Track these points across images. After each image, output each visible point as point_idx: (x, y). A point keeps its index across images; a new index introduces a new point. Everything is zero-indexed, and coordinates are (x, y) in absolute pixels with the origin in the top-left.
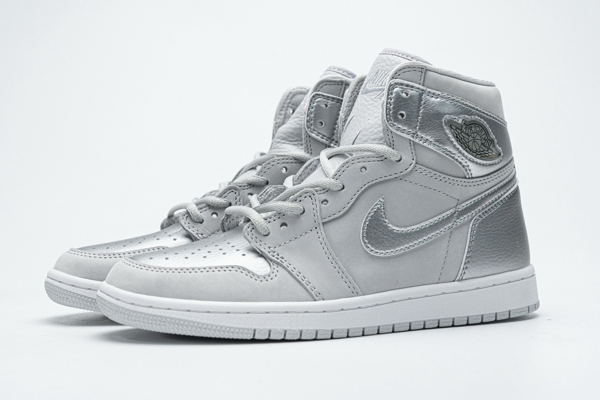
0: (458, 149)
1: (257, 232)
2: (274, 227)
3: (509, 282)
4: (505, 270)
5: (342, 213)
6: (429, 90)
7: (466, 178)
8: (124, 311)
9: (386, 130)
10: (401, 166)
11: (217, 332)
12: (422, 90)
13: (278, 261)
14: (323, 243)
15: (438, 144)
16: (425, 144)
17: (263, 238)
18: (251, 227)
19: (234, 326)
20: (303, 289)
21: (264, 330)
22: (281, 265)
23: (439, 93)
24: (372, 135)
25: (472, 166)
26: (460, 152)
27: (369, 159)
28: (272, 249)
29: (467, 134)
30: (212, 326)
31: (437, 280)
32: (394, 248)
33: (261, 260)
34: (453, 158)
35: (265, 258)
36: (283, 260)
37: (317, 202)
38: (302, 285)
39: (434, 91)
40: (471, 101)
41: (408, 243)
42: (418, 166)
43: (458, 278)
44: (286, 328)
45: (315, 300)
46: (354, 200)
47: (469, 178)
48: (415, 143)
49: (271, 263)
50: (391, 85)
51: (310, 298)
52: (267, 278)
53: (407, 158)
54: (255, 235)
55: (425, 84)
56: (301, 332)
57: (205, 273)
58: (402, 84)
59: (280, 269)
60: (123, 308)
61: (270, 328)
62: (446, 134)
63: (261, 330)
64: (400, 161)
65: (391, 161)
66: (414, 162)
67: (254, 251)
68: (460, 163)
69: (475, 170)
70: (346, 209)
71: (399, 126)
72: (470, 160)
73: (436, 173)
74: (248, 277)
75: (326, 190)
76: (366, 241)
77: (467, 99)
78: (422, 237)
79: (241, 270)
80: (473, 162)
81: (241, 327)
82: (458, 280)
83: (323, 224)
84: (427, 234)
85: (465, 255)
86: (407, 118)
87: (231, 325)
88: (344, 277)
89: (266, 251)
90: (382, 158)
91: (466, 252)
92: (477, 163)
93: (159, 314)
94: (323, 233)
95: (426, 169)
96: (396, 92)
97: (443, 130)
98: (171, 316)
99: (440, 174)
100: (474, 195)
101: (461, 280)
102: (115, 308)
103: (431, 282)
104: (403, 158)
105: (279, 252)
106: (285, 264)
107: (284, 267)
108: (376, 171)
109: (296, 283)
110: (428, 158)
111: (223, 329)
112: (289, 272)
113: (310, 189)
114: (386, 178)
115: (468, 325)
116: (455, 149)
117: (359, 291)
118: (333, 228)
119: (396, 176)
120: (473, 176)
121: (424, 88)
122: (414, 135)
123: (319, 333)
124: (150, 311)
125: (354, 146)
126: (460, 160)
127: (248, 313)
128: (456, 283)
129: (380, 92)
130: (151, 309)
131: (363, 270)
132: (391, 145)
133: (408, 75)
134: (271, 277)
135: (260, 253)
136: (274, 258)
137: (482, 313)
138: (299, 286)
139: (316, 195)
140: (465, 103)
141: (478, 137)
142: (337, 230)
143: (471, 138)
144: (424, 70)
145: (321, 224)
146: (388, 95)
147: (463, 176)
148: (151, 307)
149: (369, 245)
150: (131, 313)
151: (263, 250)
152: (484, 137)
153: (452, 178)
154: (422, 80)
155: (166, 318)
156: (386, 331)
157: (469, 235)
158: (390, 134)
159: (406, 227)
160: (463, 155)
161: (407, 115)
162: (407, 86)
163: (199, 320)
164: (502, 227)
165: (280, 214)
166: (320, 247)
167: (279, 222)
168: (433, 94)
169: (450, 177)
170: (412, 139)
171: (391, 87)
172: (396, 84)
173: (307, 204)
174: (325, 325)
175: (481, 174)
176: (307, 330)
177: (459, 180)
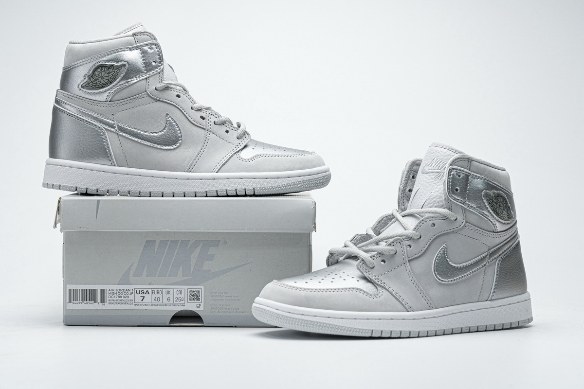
0: (491, 213)
1: (367, 265)
2: (377, 262)
3: (519, 302)
4: (515, 294)
5: (420, 254)
6: (473, 173)
7: (494, 232)
8: (283, 317)
9: (447, 200)
10: (457, 224)
11: (348, 332)
12: (469, 173)
13: (382, 285)
14: (410, 274)
15: (479, 209)
16: (471, 210)
17: (370, 270)
18: (362, 262)
19: (359, 328)
20: (400, 304)
21: (378, 330)
22: (385, 288)
23: (479, 175)
24: (435, 204)
25: (498, 224)
26: (492, 215)
27: (437, 219)
28: (377, 277)
29: (496, 203)
30: (345, 327)
31: (477, 300)
32: (453, 277)
33: (370, 285)
34: (488, 218)
35: (373, 283)
36: (385, 285)
37: (405, 247)
38: (399, 301)
39: (476, 174)
40: (497, 181)
41: (461, 274)
42: (467, 224)
43: (489, 299)
44: (392, 330)
45: (408, 311)
46: (427, 245)
47: (496, 232)
48: (465, 209)
49: (378, 287)
50: (450, 170)
51: (405, 310)
52: (377, 296)
53: (460, 218)
54: (365, 267)
55: (471, 169)
56: (401, 332)
57: (336, 292)
58: (457, 169)
59: (384, 290)
60: (282, 316)
61: (382, 329)
62: (484, 203)
63: (376, 330)
64: (456, 220)
65: (450, 220)
66: (464, 221)
67: (365, 278)
68: (492, 222)
69: (499, 227)
70: (423, 251)
71: (455, 197)
72: (497, 220)
73: (478, 228)
74: (364, 295)
75: (410, 238)
76: (436, 273)
77: (495, 180)
78: (469, 271)
79: (359, 291)
80: (499, 221)
81: (364, 328)
82: (490, 300)
83: (409, 261)
84: (472, 269)
85: (494, 283)
86: (460, 191)
87: (357, 327)
88: (424, 296)
89: (373, 278)
90: (445, 218)
91: (494, 281)
92: (501, 222)
93: (309, 319)
94: (409, 267)
95: (471, 225)
96: (453, 174)
97: (482, 200)
98: (318, 321)
99: (480, 230)
100: (498, 243)
101: (491, 300)
102: (276, 315)
103: (474, 301)
104: (458, 218)
105: (382, 279)
106: (387, 287)
107: (387, 290)
108: (441, 226)
109: (395, 300)
110: (473, 219)
111: (352, 330)
112: (390, 293)
113: (400, 237)
114: (448, 231)
115: (494, 330)
116: (489, 212)
117: (434, 306)
118: (416, 264)
119: (453, 230)
120: (498, 231)
121: (470, 172)
122: (464, 203)
123: (411, 333)
124: (302, 317)
125: (423, 209)
126: (491, 220)
127: (368, 319)
128: (488, 302)
129: (438, 174)
130: (303, 316)
131: (435, 292)
132: (450, 209)
133: (460, 163)
134: (379, 296)
135: (370, 280)
136: (379, 283)
137: (503, 323)
138: (397, 302)
139: (404, 242)
140: (494, 182)
141: (502, 205)
142: (418, 265)
143: (498, 206)
144: (470, 160)
145: (407, 261)
146: (448, 176)
147: (492, 230)
148: (302, 315)
149: (438, 276)
150: (289, 319)
151: (371, 277)
152: (505, 205)
153: (487, 232)
154: (469, 167)
155: (314, 322)
156: (448, 333)
157: (496, 270)
158: (449, 202)
159: (460, 264)
160: (493, 217)
161: (460, 189)
162: (460, 170)
163: (336, 324)
164: (514, 265)
165: (380, 254)
166: (408, 276)
167: (380, 259)
168: (476, 176)
169: (486, 232)
170: (463, 205)
171: (450, 171)
172: (453, 169)
173: (398, 247)
174: (415, 328)
175: (502, 230)
176: (405, 331)
177: (490, 233)
